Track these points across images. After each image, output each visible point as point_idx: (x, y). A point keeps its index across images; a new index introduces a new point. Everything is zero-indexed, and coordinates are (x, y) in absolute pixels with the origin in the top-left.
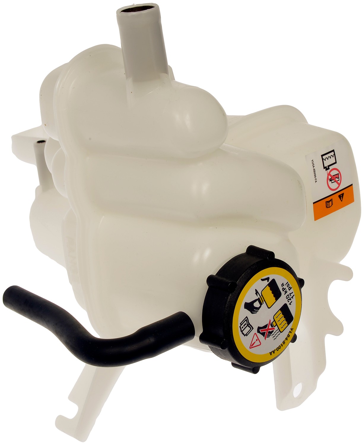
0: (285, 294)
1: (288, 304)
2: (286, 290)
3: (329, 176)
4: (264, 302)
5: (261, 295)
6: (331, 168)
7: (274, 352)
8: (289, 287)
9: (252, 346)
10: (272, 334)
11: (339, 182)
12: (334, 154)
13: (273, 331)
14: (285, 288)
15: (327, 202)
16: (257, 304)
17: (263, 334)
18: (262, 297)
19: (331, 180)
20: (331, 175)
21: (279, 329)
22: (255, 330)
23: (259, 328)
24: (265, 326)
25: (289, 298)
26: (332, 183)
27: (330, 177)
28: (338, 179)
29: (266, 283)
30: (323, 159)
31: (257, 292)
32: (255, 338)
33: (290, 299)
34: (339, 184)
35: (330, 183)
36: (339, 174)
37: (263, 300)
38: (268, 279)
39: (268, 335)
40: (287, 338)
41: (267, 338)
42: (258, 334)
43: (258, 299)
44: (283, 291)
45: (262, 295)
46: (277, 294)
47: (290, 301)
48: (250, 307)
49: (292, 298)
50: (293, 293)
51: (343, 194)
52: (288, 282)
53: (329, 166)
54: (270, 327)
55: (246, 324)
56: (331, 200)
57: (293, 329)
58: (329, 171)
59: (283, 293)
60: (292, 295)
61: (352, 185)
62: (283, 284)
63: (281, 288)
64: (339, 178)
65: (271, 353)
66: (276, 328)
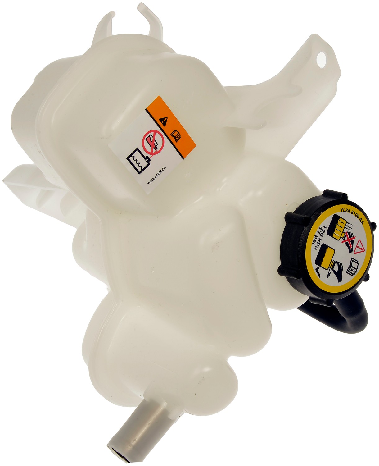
0: (321, 240)
1: (326, 230)
2: (318, 241)
3: (153, 152)
4: (332, 261)
5: (329, 268)
6: (145, 154)
7: (360, 220)
8: (315, 239)
9: (363, 250)
10: (350, 232)
11: (152, 133)
12: (130, 156)
13: (348, 232)
14: (318, 243)
15: (176, 140)
16: (336, 268)
17: (352, 242)
18: (330, 267)
19: (156, 148)
20: (152, 150)
21: (345, 227)
22: (352, 255)
23: (351, 251)
24: (347, 244)
25: (323, 232)
26: (158, 144)
27: (154, 151)
28: (151, 136)
29: (320, 270)
30: (142, 170)
31: (329, 275)
32: (358, 250)
33: (323, 230)
34: (155, 132)
35: (159, 147)
36: (145, 138)
37: (332, 262)
38: (317, 269)
39: (352, 237)
40: (348, 211)
41: (354, 236)
42: (354, 249)
43: (332, 269)
44: (319, 244)
45: (329, 267)
46: (324, 249)
47: (324, 229)
48: (339, 275)
49: (321, 229)
50: (318, 231)
51: (161, 120)
52: (313, 244)
53: (145, 159)
54: (346, 239)
55: (351, 269)
56: (173, 136)
57: (341, 209)
58: (149, 156)
59: (321, 243)
60: (319, 230)
61: (146, 110)
62: (315, 249)
63: (319, 248)
64: (149, 136)
65: (362, 222)
66: (345, 231)
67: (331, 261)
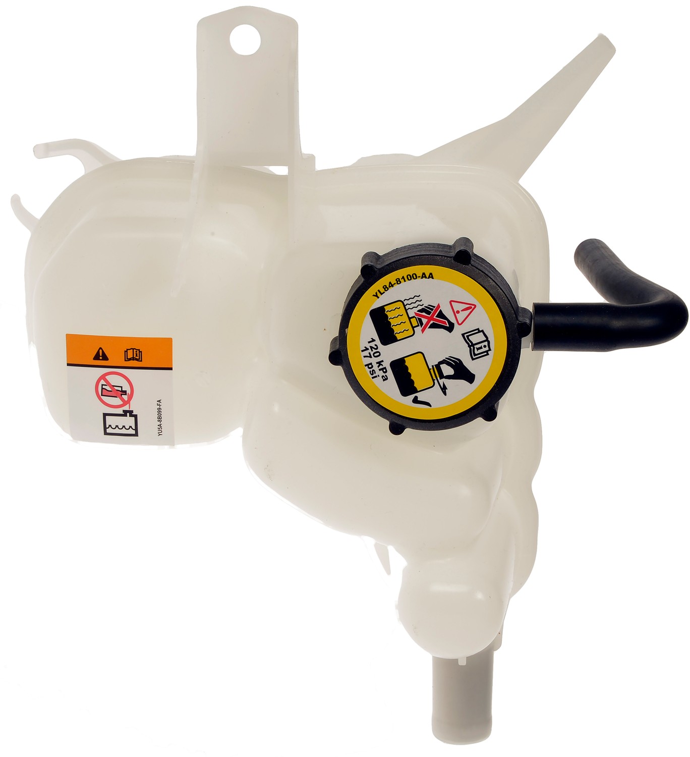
0: (382, 361)
1: (378, 342)
2: (378, 367)
3: (126, 399)
4: (431, 367)
5: (436, 381)
6: (120, 411)
7: (424, 276)
8: (371, 370)
9: (471, 308)
10: (423, 307)
11: (103, 382)
12: (105, 428)
13: (418, 311)
14: (380, 370)
15: (137, 360)
16: (447, 370)
17: (441, 315)
18: (434, 378)
19: (125, 392)
20: (122, 400)
21: (406, 310)
22: (458, 330)
23: (450, 328)
24: (434, 326)
25: (374, 351)
26: (121, 387)
27: (125, 397)
28: (104, 387)
29: (421, 396)
30: (136, 429)
31: (444, 389)
32: (461, 317)
33: (371, 348)
34: (103, 377)
35: (126, 388)
36: (100, 395)
37: (432, 371)
38: (415, 400)
39: (432, 310)
40: (390, 287)
41: (436, 305)
42: (453, 320)
43: (442, 376)
44: (385, 368)
45: (433, 380)
46: (400, 368)
47: (373, 344)
48: (462, 373)
49: (367, 349)
50: (365, 357)
51: (97, 357)
52: (373, 378)
53: (125, 415)
54: (424, 321)
55: (476, 349)
56: (130, 359)
57: (374, 295)
58: (126, 408)
59: (386, 364)
60: (366, 353)
61: (68, 365)
62: (384, 380)
63: (390, 374)
64: (102, 388)
65: (431, 276)
66: (411, 313)
67: (429, 370)
